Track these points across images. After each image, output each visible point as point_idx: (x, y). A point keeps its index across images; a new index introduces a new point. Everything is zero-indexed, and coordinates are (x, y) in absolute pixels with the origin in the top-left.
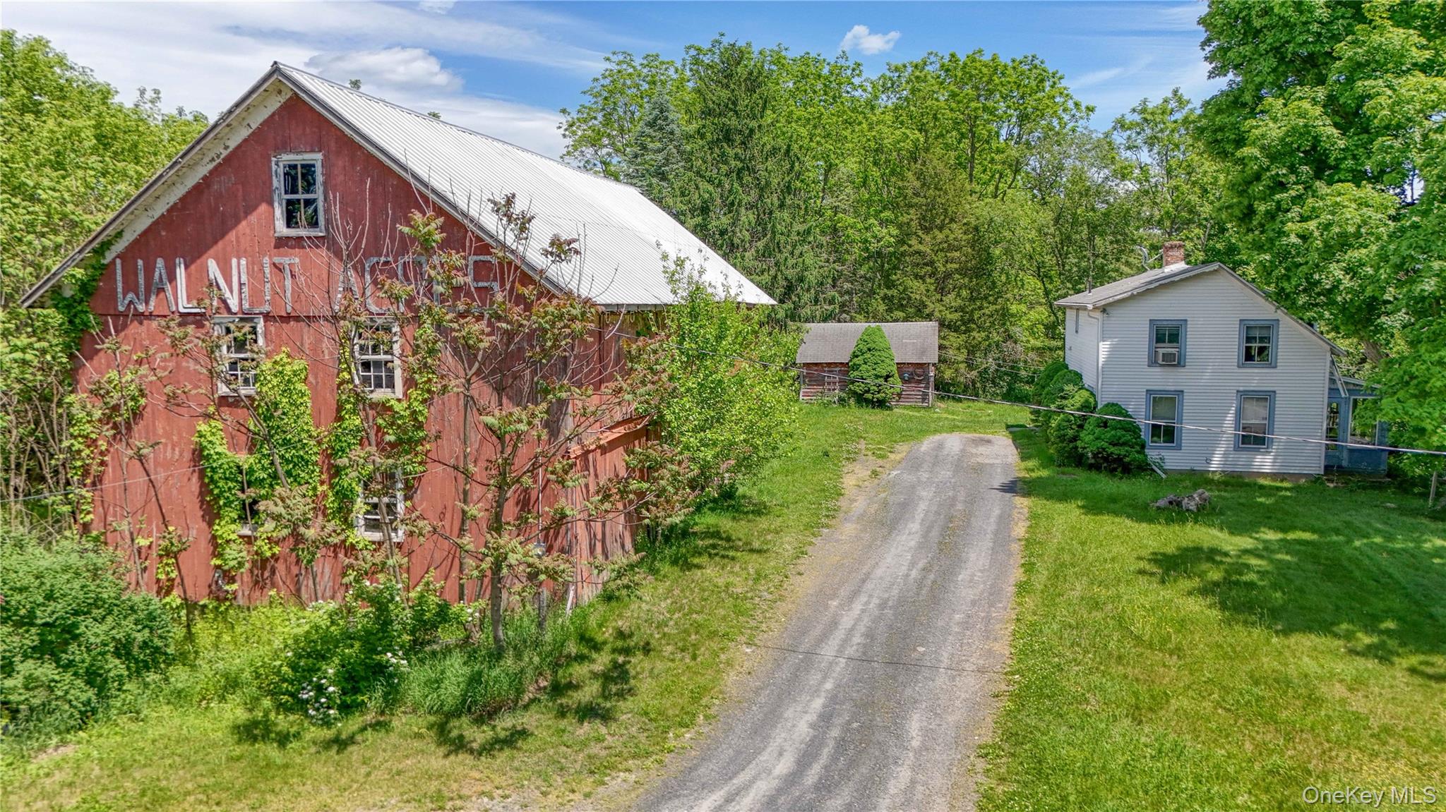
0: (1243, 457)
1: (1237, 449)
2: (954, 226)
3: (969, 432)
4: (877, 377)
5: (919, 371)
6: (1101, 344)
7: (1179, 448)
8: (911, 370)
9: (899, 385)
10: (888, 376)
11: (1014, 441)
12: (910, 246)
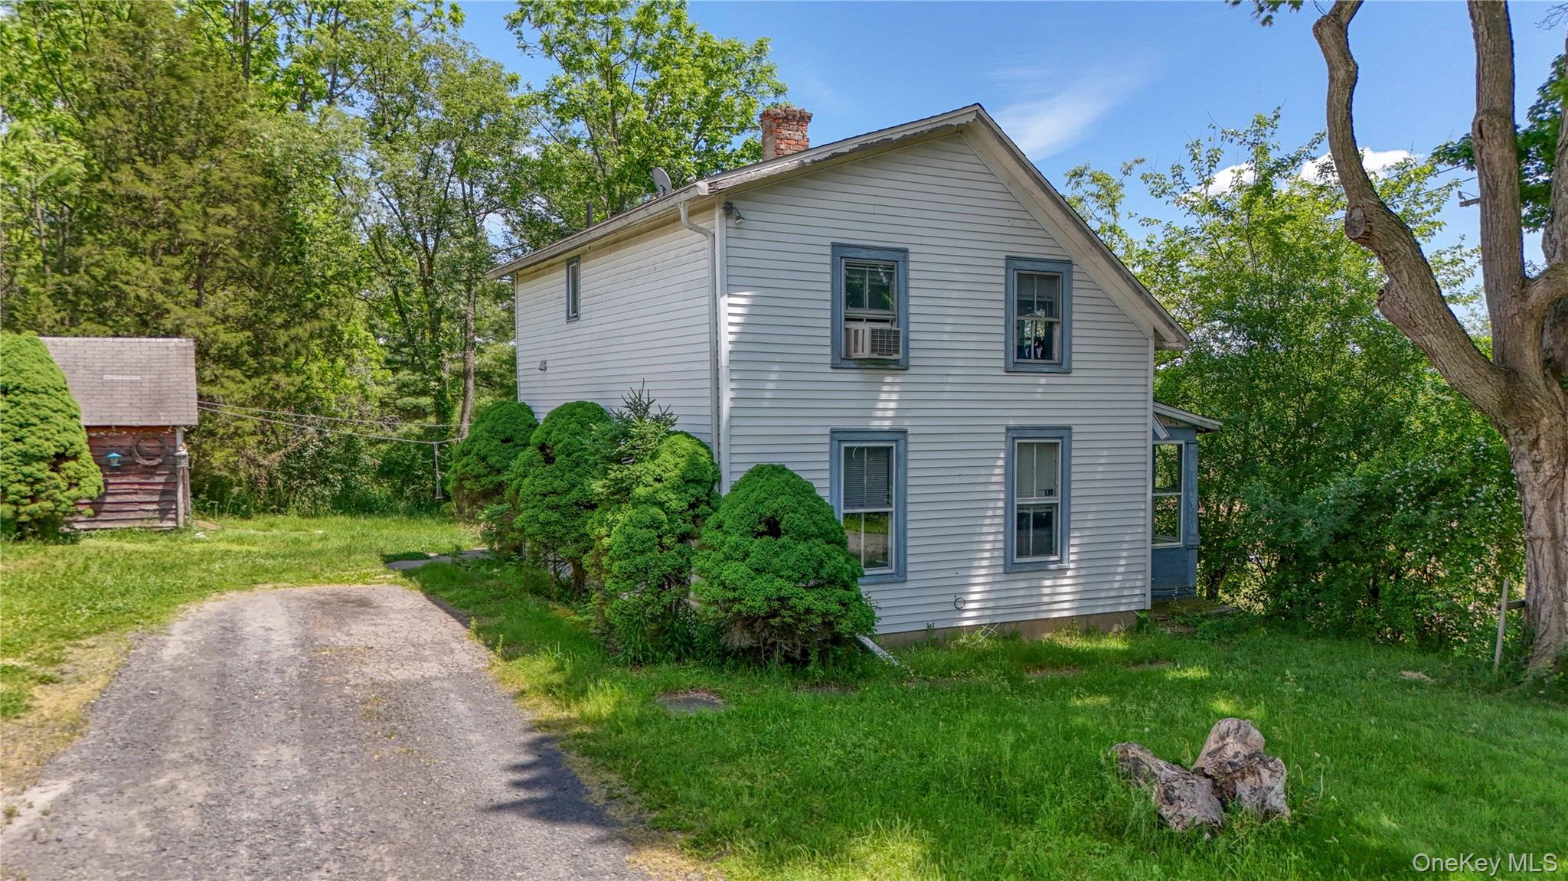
0: (1020, 585)
1: (1011, 568)
2: (219, 153)
3: (300, 581)
4: (27, 458)
5: (147, 446)
6: (724, 301)
7: (900, 577)
8: (128, 442)
9: (93, 481)
10: (61, 457)
11: (430, 595)
12: (115, 182)
